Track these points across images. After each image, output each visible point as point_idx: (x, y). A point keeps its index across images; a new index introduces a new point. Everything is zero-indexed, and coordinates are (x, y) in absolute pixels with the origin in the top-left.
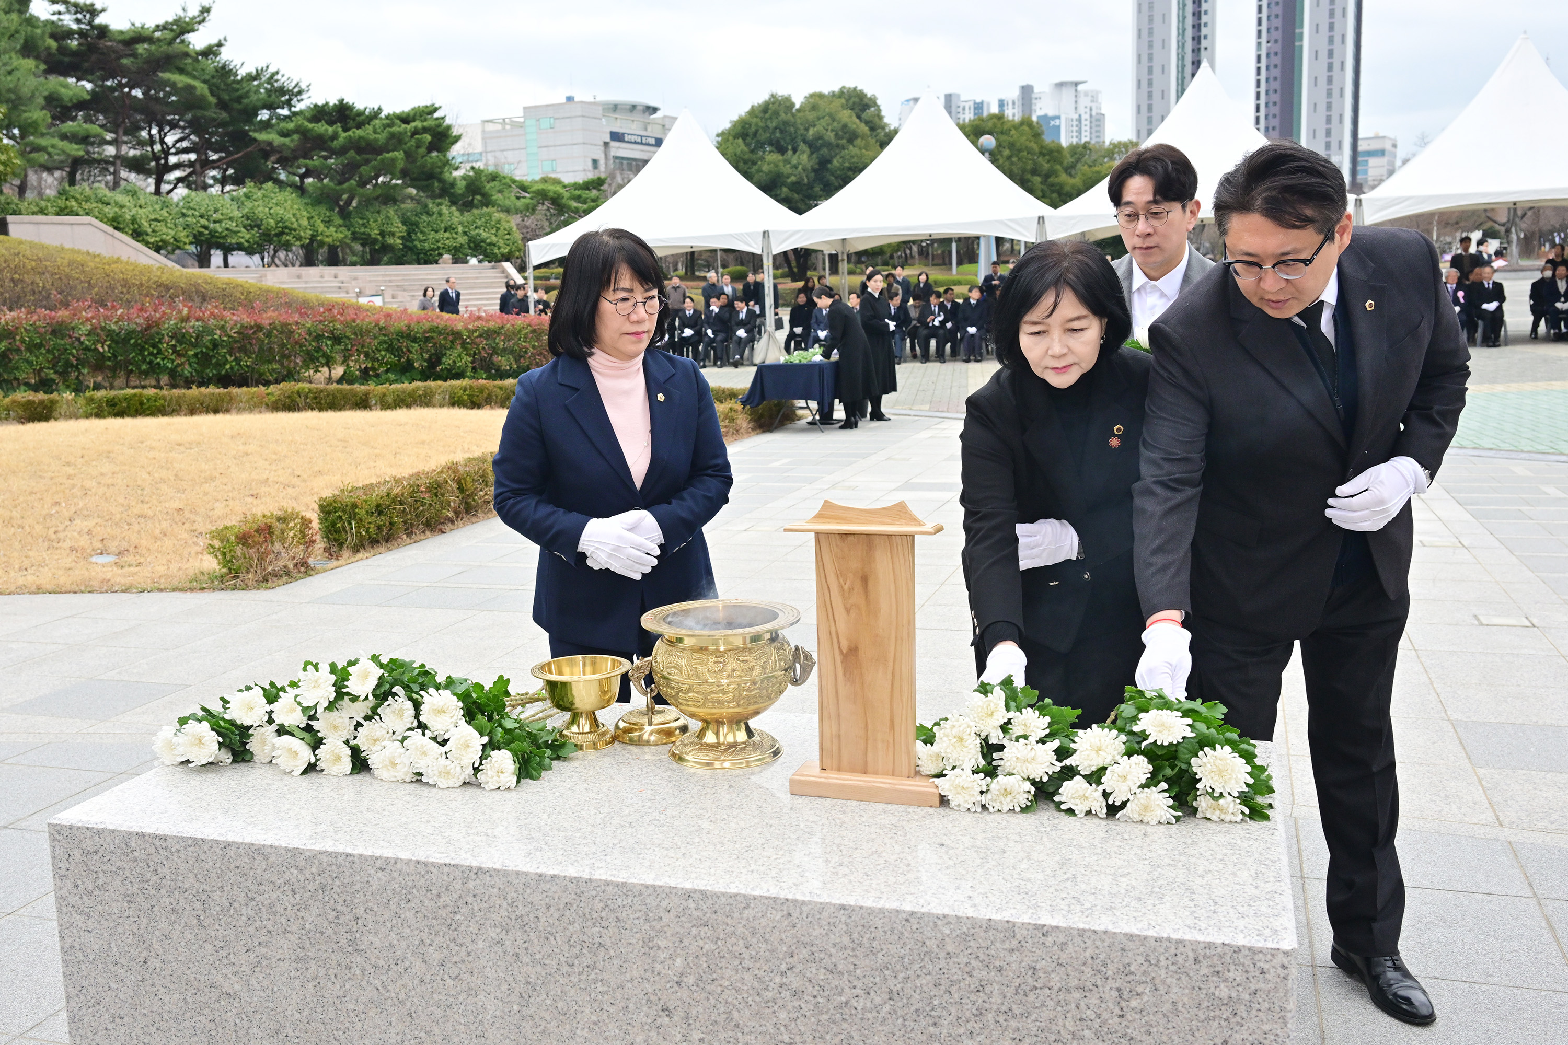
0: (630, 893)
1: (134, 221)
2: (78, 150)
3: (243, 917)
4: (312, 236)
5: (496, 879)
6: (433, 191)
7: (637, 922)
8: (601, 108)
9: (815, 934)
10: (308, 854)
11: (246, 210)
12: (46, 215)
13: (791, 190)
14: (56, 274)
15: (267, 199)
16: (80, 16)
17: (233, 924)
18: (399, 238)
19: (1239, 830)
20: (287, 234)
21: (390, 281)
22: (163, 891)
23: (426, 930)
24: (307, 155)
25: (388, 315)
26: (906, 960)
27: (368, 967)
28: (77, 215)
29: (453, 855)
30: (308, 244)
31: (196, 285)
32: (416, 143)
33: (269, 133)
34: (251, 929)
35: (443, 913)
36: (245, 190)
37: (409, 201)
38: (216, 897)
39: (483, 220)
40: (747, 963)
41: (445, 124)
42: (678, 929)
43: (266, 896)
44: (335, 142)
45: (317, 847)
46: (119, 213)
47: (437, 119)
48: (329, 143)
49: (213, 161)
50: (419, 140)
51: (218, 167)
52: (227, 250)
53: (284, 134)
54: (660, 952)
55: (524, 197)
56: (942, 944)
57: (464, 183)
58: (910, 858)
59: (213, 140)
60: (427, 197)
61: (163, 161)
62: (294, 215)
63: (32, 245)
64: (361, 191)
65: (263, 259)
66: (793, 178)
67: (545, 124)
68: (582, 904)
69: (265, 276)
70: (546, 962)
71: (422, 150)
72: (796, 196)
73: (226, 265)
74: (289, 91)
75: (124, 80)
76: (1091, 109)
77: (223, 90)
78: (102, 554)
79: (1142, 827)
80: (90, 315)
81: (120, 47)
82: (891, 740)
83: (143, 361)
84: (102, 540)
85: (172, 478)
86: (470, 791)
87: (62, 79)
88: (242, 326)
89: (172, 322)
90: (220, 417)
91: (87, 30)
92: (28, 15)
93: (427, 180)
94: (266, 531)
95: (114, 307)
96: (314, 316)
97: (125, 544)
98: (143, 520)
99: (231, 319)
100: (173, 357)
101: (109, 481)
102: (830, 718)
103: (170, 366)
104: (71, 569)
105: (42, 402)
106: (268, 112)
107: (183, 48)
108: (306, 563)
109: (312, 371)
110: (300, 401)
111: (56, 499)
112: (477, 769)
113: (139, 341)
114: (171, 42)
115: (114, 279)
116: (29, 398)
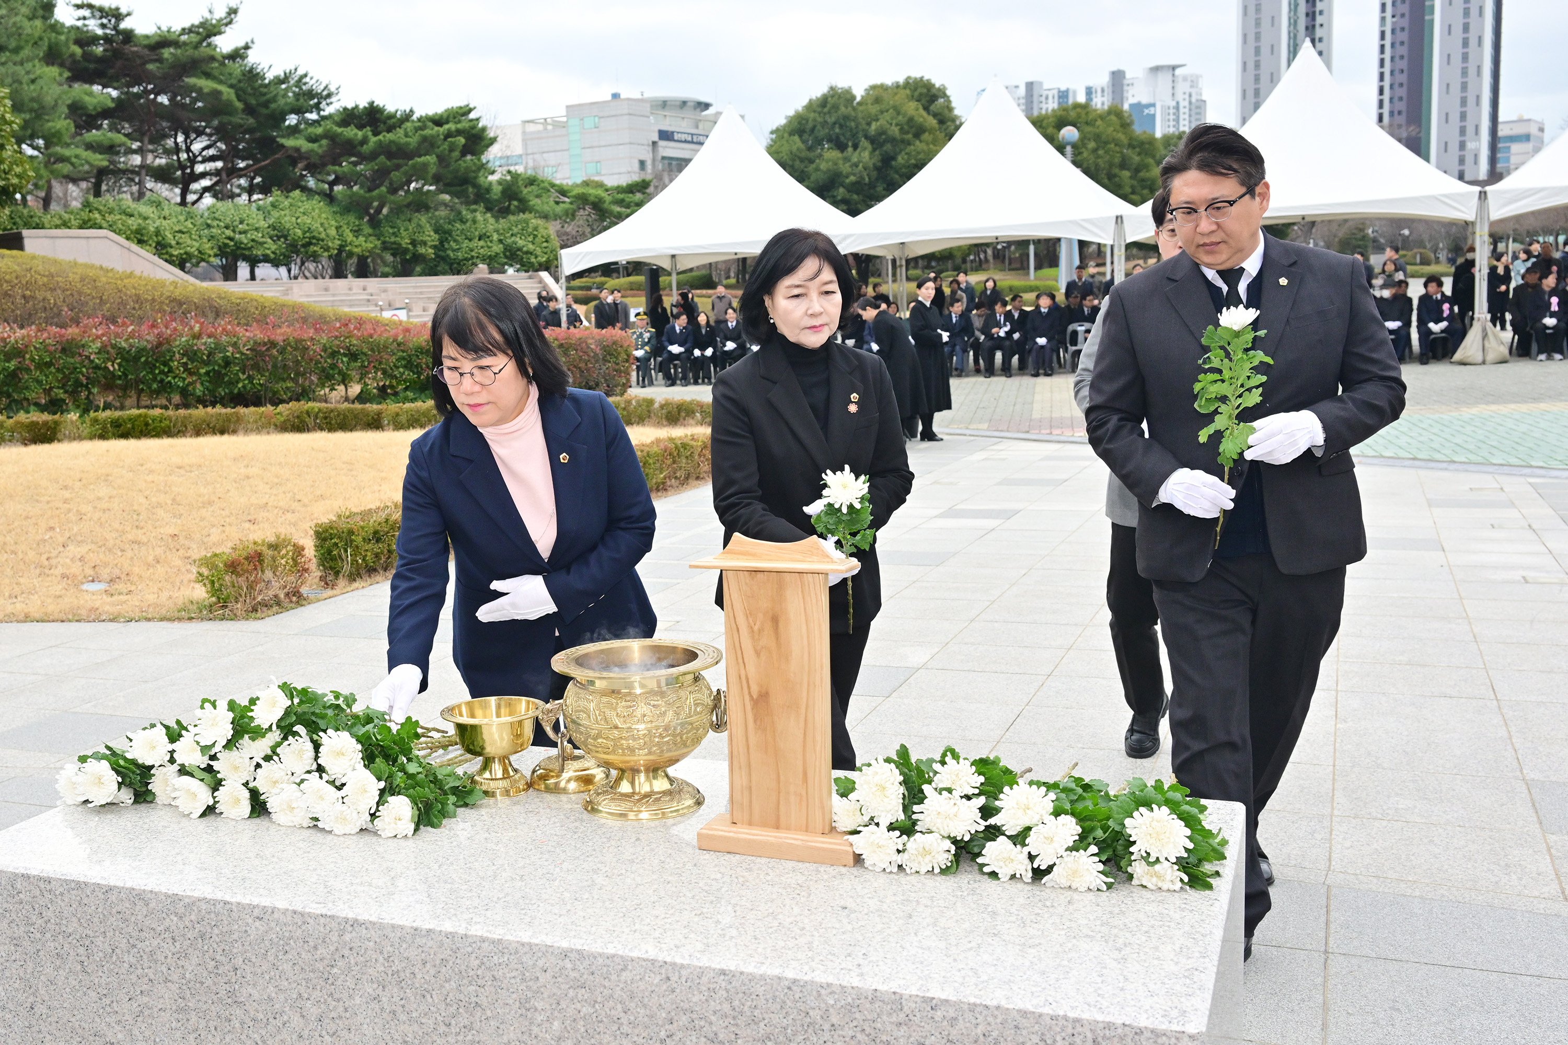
0: (506, 951)
1: (158, 233)
2: (102, 160)
3: (125, 965)
4: (341, 246)
5: (373, 932)
6: (468, 197)
7: (513, 981)
8: (649, 105)
9: (695, 999)
10: (187, 900)
11: (273, 220)
12: (69, 228)
13: (849, 191)
14: (67, 290)
15: (294, 209)
16: (105, 21)
17: (116, 971)
18: (431, 247)
19: (1176, 898)
20: (315, 245)
21: (421, 293)
22: (48, 935)
23: (304, 983)
24: (336, 162)
25: (407, 330)
26: (789, 1031)
27: (247, 1020)
28: (101, 228)
29: (330, 905)
30: (336, 255)
31: (209, 300)
32: (450, 147)
33: (297, 138)
34: (134, 977)
35: (320, 966)
36: (271, 199)
37: (443, 208)
38: (99, 943)
39: (520, 227)
40: (626, 1029)
41: (480, 125)
42: (555, 990)
43: (147, 943)
44: (365, 146)
45: (196, 894)
46: (143, 225)
47: (471, 120)
48: (359, 148)
49: (241, 169)
50: (452, 144)
51: (245, 175)
52: (253, 262)
53: (313, 139)
54: (537, 1014)
55: (564, 202)
56: (826, 1016)
57: (500, 188)
58: (806, 921)
59: (241, 147)
60: (461, 203)
61: (188, 171)
62: (322, 224)
63: (45, 260)
64: (392, 198)
65: (289, 271)
66: (852, 178)
67: (589, 123)
68: (458, 961)
69: (291, 289)
70: (423, 1021)
71: (456, 154)
72: (855, 197)
73: (253, 278)
74: (317, 94)
75: (150, 87)
76: (1190, 96)
77: (250, 94)
78: (93, 581)
79: (1069, 893)
80: (100, 332)
81: (146, 52)
82: (804, 793)
83: (154, 379)
84: (94, 567)
85: (169, 502)
86: (367, 838)
87: (86, 86)
88: (255, 343)
89: (183, 339)
90: (226, 438)
91: (112, 35)
92: (53, 21)
93: (461, 185)
94: (256, 559)
95: (124, 324)
96: (330, 331)
97: (117, 572)
98: (136, 546)
99: (244, 336)
100: (184, 376)
101: (106, 506)
102: (740, 768)
103: (181, 385)
104: (60, 596)
105: (45, 423)
106: (296, 117)
107: (209, 51)
108: (298, 592)
109: (327, 390)
110: (310, 421)
111: (51, 524)
112: (373, 816)
113: (150, 359)
114: (197, 46)
115: (126, 295)
116: (35, 419)
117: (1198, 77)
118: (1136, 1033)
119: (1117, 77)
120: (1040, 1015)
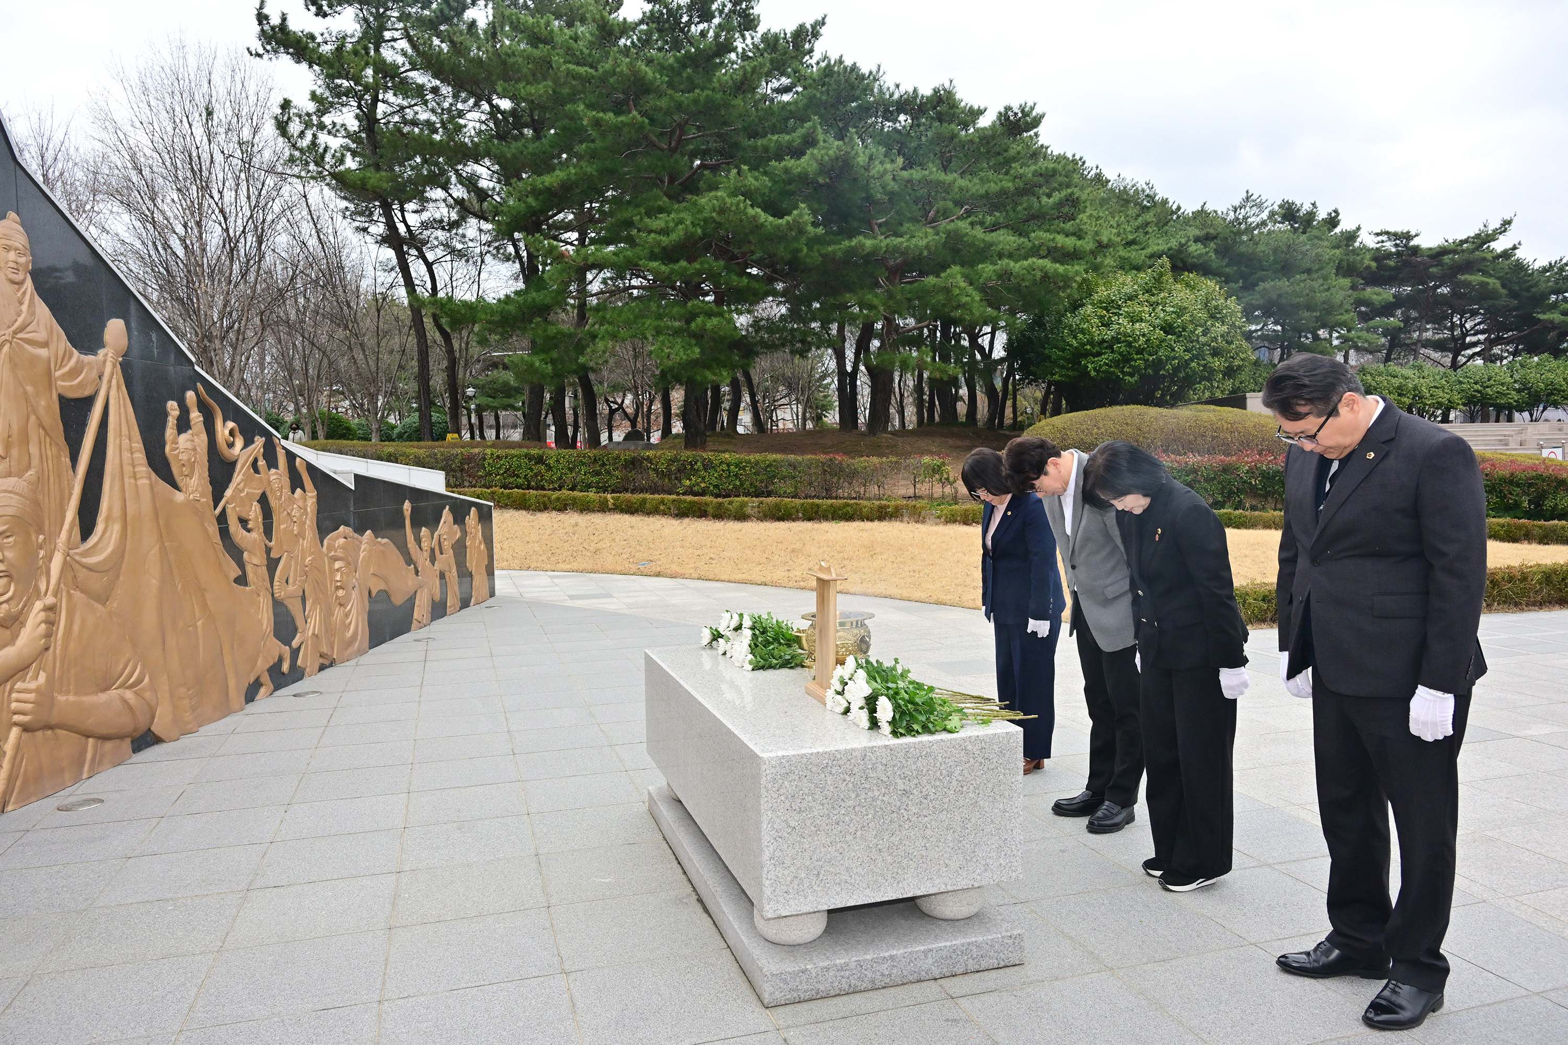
15: (1540, 367)
16: (1398, 242)
33: (1552, 313)
75: (1432, 284)
77: (1515, 283)
81: (1429, 260)
91: (1403, 251)
106: (1555, 297)
107: (1482, 254)
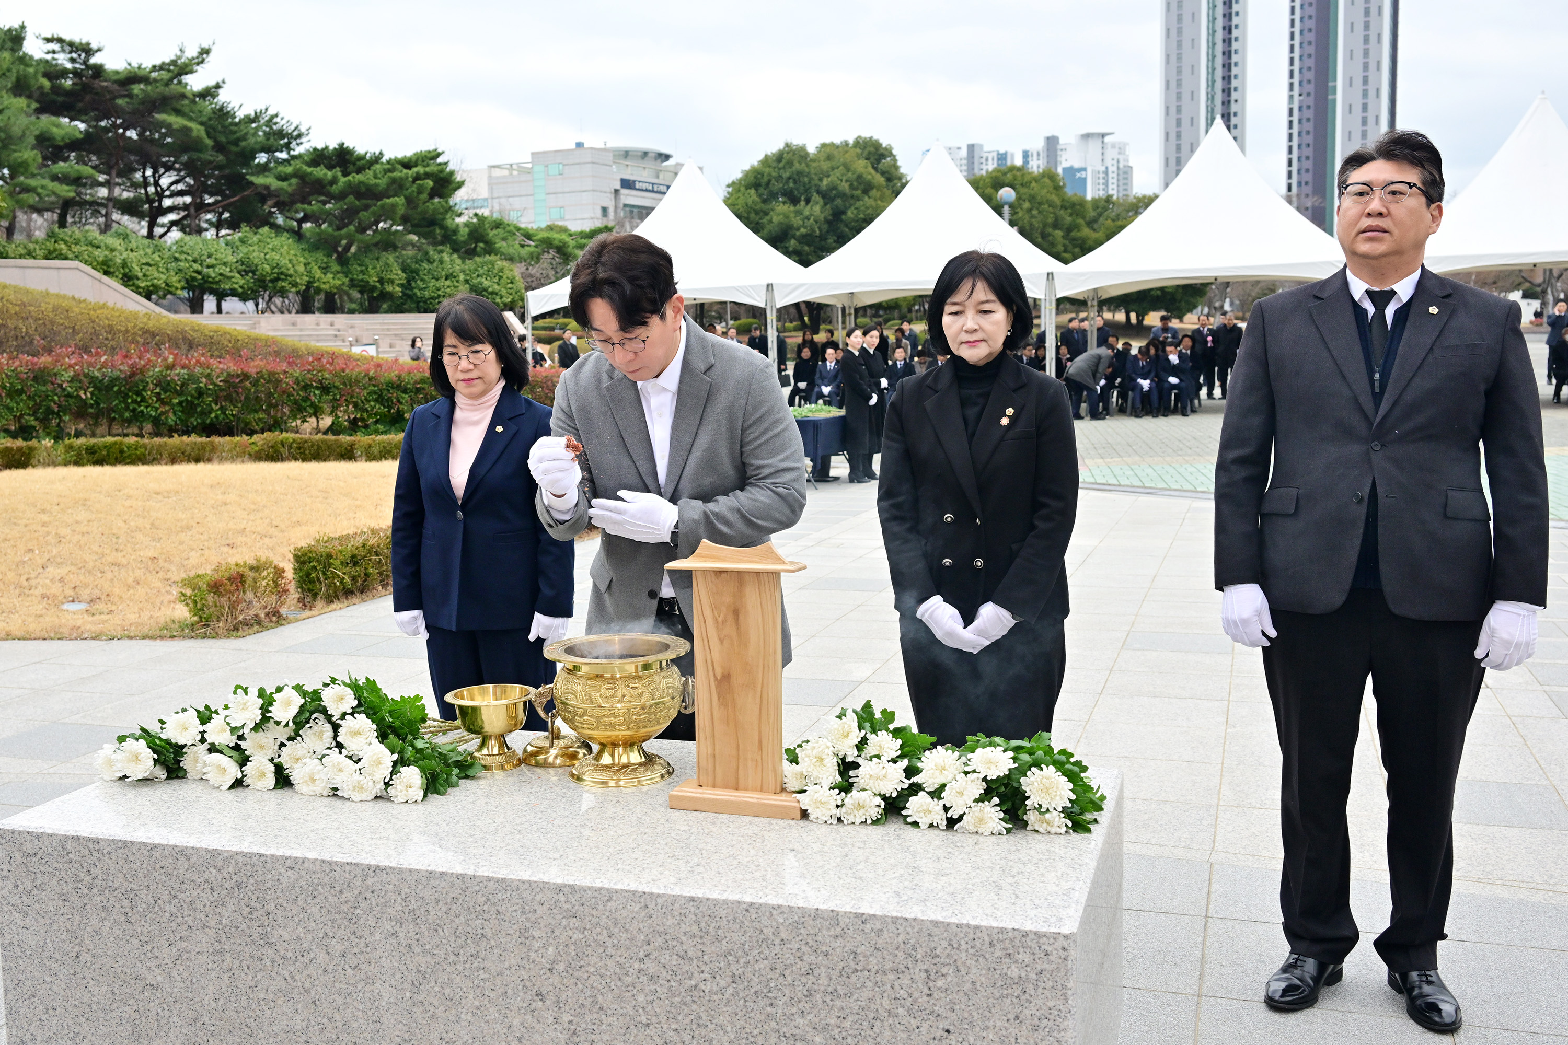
0: (508, 888)
1: (124, 264)
2: (69, 191)
3: (167, 914)
4: (309, 282)
5: (392, 876)
6: (435, 238)
7: (514, 914)
8: (611, 155)
9: (668, 923)
10: (225, 854)
11: (241, 255)
12: (35, 258)
13: (800, 243)
14: (40, 319)
15: (262, 245)
16: (74, 55)
17: (158, 920)
18: (398, 285)
19: (1062, 840)
20: (283, 280)
21: (388, 330)
22: (95, 891)
23: (330, 924)
24: (305, 200)
25: (379, 365)
26: (746, 947)
27: (278, 959)
28: (66, 258)
29: (355, 855)
30: (304, 291)
31: (183, 332)
32: (418, 189)
33: (267, 177)
34: (174, 925)
35: (344, 908)
36: (240, 234)
37: (410, 248)
38: (143, 896)
39: (486, 268)
40: (610, 951)
41: (448, 169)
42: (551, 920)
43: (188, 893)
44: (334, 187)
45: (234, 849)
46: (110, 256)
47: (440, 164)
48: (328, 187)
49: (209, 204)
50: (421, 186)
51: (214, 211)
52: (220, 296)
53: (282, 178)
54: (534, 942)
55: (528, 245)
56: (776, 933)
57: (467, 230)
58: (761, 860)
59: (209, 183)
60: (428, 243)
61: (156, 204)
62: (290, 261)
63: (17, 290)
64: (360, 237)
65: (257, 305)
66: (804, 230)
67: (553, 170)
68: (467, 899)
69: (259, 323)
70: (435, 952)
71: (424, 196)
72: (807, 248)
73: (219, 311)
74: (288, 134)
75: (119, 121)
76: (1118, 162)
77: (220, 132)
78: (73, 601)
79: (976, 837)
80: (73, 361)
81: (116, 87)
82: (759, 760)
83: (127, 408)
84: (75, 588)
85: (148, 526)
86: (381, 804)
87: (53, 118)
88: (229, 375)
89: (157, 370)
90: (201, 466)
91: (82, 70)
92: (21, 53)
93: (429, 226)
94: (238, 580)
95: (97, 354)
96: (303, 365)
97: (97, 593)
98: (116, 568)
99: (217, 368)
100: (157, 405)
101: (85, 529)
102: (706, 738)
103: (153, 414)
104: (41, 616)
105: (20, 449)
106: (266, 155)
107: (180, 89)
108: (278, 612)
109: (299, 422)
110: (284, 451)
111: (30, 546)
112: (387, 784)
113: (123, 388)
114: (168, 83)
115: (99, 325)
116: (9, 444)
117: (1125, 144)
118: (1023, 936)
119: (1052, 143)
120: (948, 924)
